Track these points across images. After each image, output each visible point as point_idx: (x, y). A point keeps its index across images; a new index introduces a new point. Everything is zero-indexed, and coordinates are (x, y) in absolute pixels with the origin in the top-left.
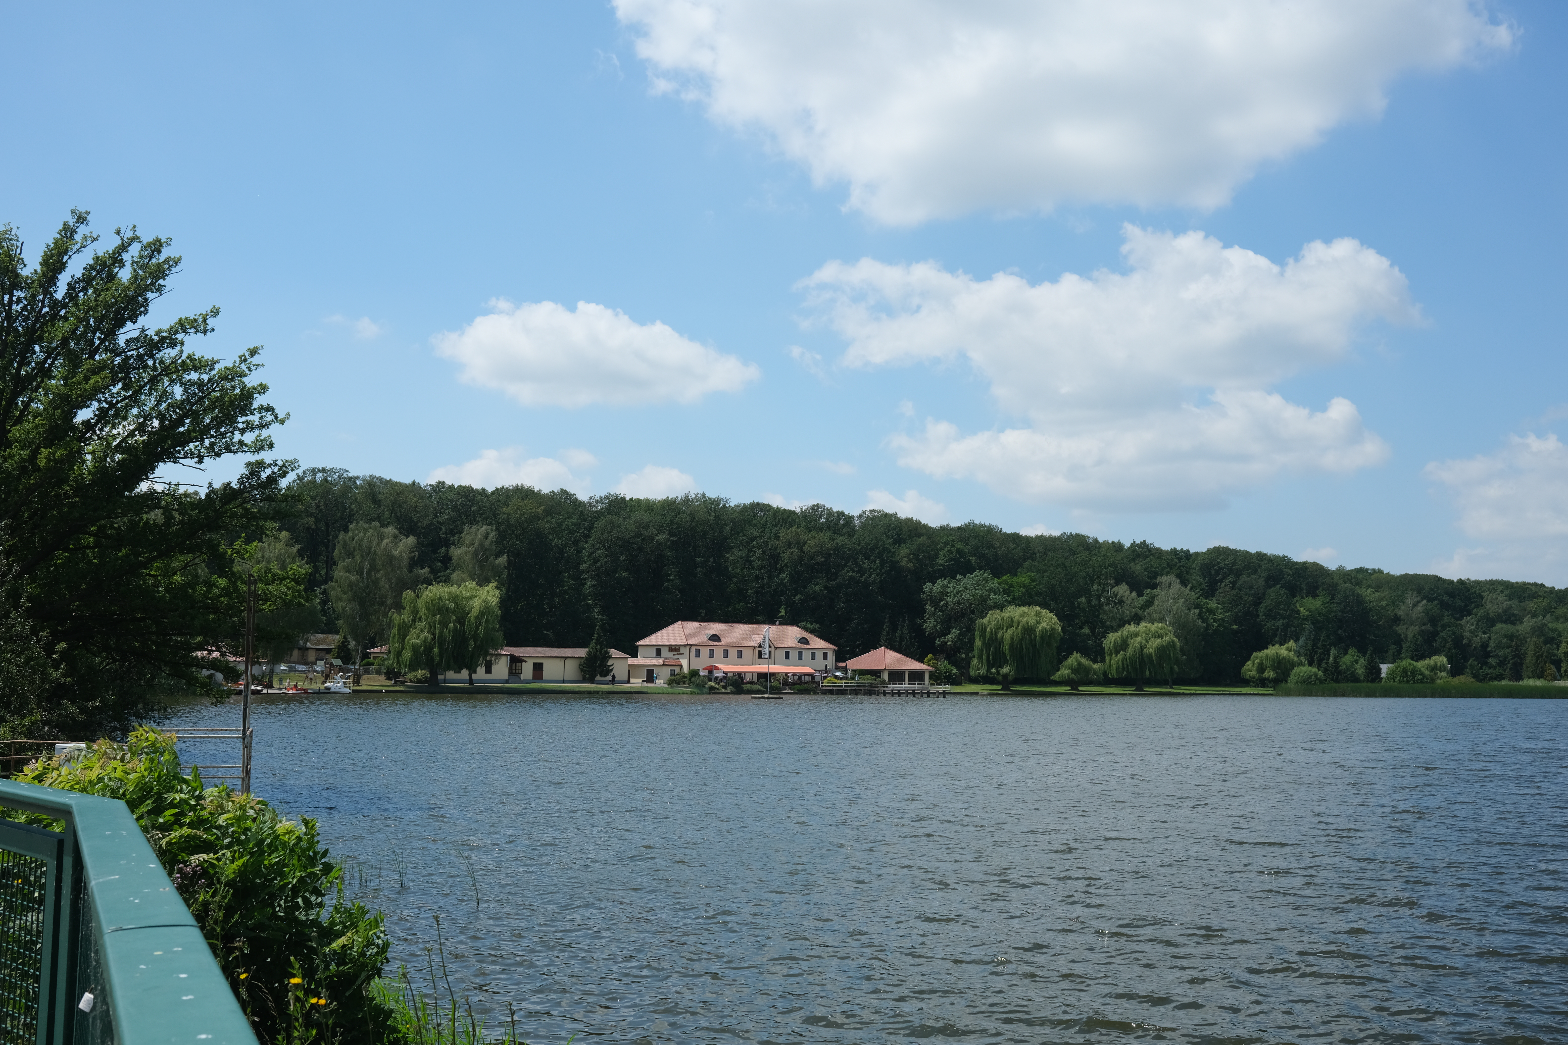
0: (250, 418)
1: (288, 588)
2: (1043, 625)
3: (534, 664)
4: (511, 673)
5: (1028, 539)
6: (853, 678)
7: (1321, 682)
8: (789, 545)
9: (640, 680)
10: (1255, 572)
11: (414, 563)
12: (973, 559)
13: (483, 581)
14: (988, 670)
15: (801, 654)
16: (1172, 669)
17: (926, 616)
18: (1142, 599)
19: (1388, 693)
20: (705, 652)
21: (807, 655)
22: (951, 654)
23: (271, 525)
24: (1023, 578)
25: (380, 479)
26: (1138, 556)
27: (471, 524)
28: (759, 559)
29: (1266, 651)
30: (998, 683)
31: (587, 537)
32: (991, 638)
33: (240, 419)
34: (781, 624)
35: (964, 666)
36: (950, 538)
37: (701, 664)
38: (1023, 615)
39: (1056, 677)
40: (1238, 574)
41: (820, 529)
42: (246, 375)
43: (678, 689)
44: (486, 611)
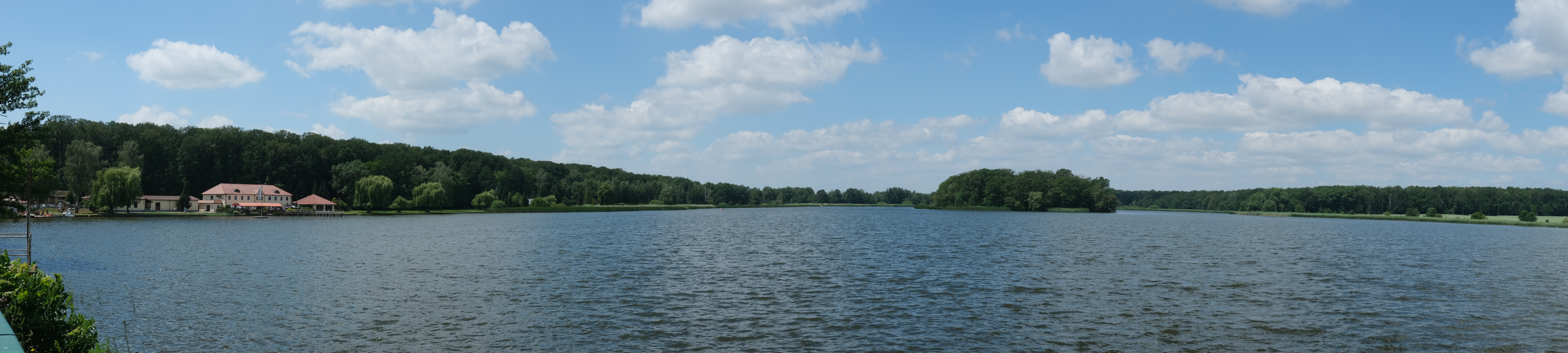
0: (27, 93)
1: (46, 170)
2: (385, 183)
3: (156, 203)
4: (146, 207)
5: (379, 146)
6: (300, 209)
7: (504, 207)
8: (270, 148)
9: (204, 210)
10: (477, 160)
11: (102, 158)
12: (354, 154)
13: (133, 166)
14: (361, 204)
15: (276, 198)
16: (441, 202)
17: (333, 180)
18: (428, 172)
19: (531, 211)
20: (233, 197)
21: (279, 198)
22: (344, 197)
23: (38, 141)
24: (376, 163)
25: (85, 120)
26: (427, 153)
27: (127, 140)
28: (257, 155)
29: (482, 194)
30: (365, 210)
31: (179, 146)
32: (362, 189)
33: (22, 93)
34: (267, 184)
35: (350, 202)
36: (344, 145)
37: (231, 203)
38: (376, 180)
39: (391, 207)
40: (470, 161)
41: (285, 141)
42: (25, 73)
43: (221, 214)
44: (134, 179)
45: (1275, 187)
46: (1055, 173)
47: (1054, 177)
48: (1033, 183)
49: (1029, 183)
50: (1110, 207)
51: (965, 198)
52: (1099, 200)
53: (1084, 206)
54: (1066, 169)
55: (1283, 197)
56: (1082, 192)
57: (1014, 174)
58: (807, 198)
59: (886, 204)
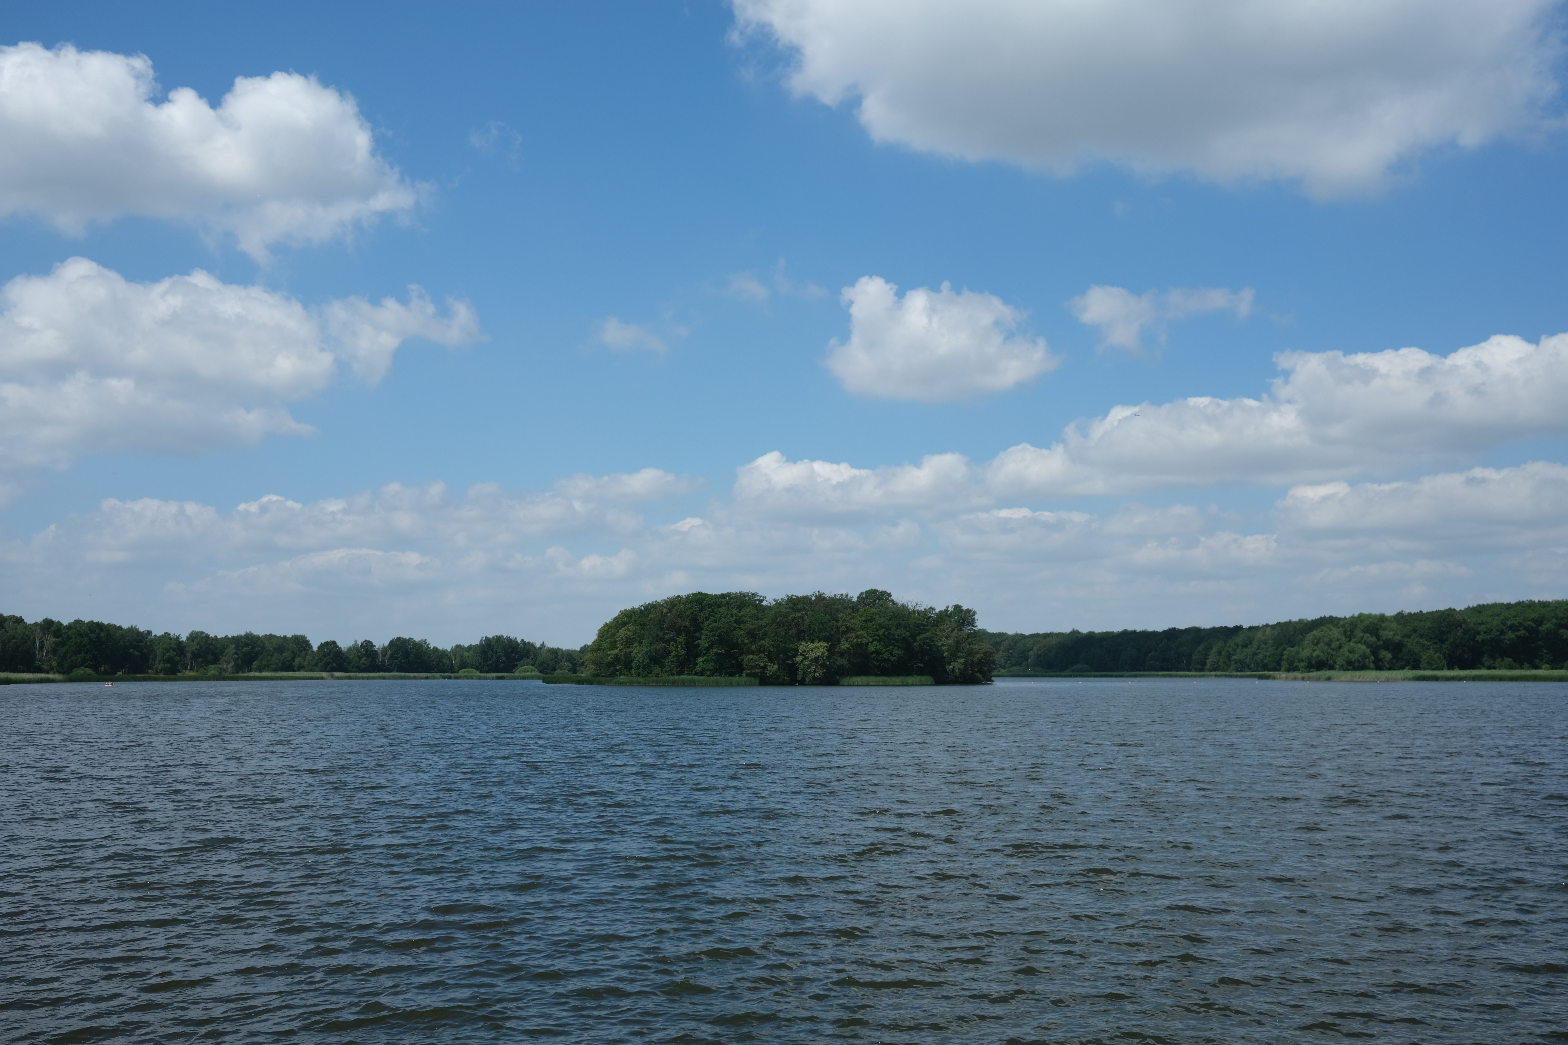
45: (1366, 612)
46: (855, 599)
47: (853, 608)
48: (807, 622)
49: (797, 624)
50: (980, 672)
51: (656, 659)
52: (954, 656)
53: (921, 672)
54: (880, 589)
55: (1387, 634)
56: (915, 641)
57: (764, 603)
58: (293, 659)
59: (478, 674)
